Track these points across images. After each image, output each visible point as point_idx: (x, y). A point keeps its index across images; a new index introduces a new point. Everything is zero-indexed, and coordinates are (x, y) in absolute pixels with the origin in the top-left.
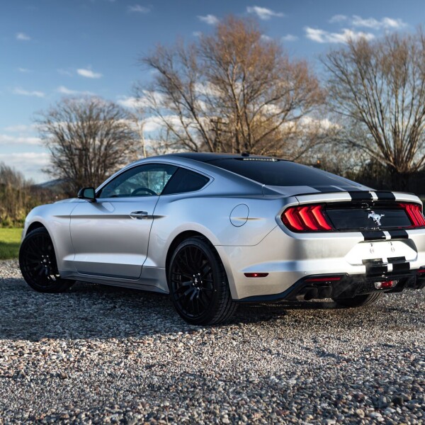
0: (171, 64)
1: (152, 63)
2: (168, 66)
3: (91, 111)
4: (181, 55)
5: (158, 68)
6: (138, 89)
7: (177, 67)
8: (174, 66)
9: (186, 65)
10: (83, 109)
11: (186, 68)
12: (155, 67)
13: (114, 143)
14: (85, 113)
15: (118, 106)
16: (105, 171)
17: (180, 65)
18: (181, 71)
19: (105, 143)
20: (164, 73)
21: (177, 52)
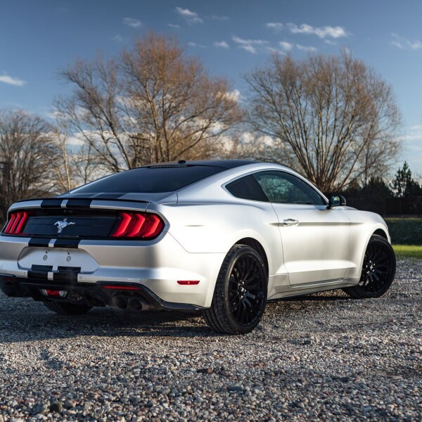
0: (91, 79)
1: (72, 77)
2: (87, 80)
3: (16, 124)
4: (100, 70)
5: (78, 82)
6: (58, 103)
7: (97, 82)
8: (93, 81)
9: (105, 80)
10: (8, 122)
11: (105, 84)
12: (74, 81)
13: (38, 158)
14: (10, 126)
15: (43, 121)
16: (28, 186)
17: (100, 79)
18: (101, 87)
19: (29, 156)
20: (83, 87)
21: (96, 67)
